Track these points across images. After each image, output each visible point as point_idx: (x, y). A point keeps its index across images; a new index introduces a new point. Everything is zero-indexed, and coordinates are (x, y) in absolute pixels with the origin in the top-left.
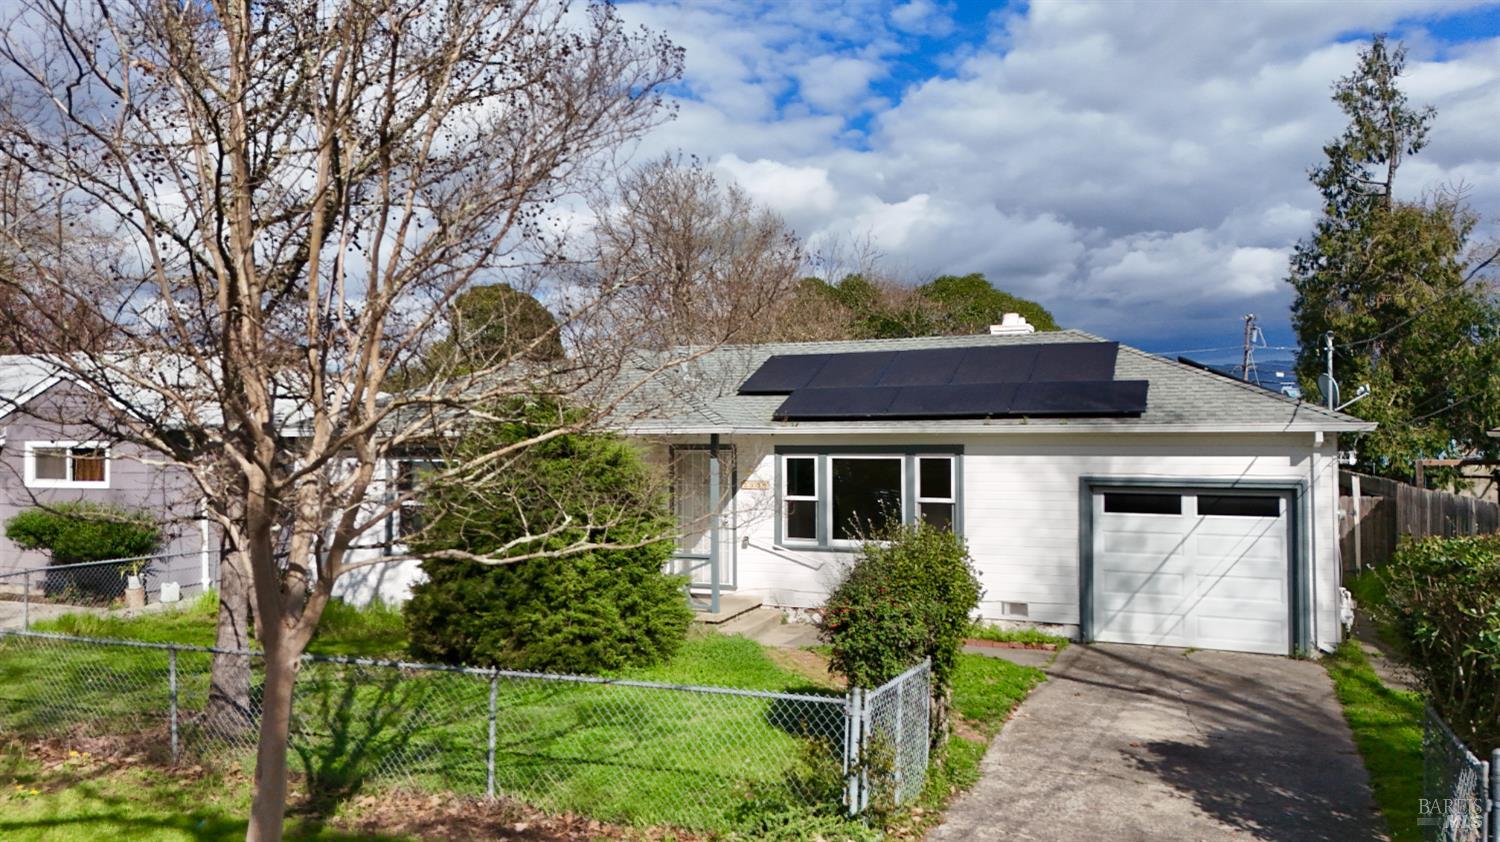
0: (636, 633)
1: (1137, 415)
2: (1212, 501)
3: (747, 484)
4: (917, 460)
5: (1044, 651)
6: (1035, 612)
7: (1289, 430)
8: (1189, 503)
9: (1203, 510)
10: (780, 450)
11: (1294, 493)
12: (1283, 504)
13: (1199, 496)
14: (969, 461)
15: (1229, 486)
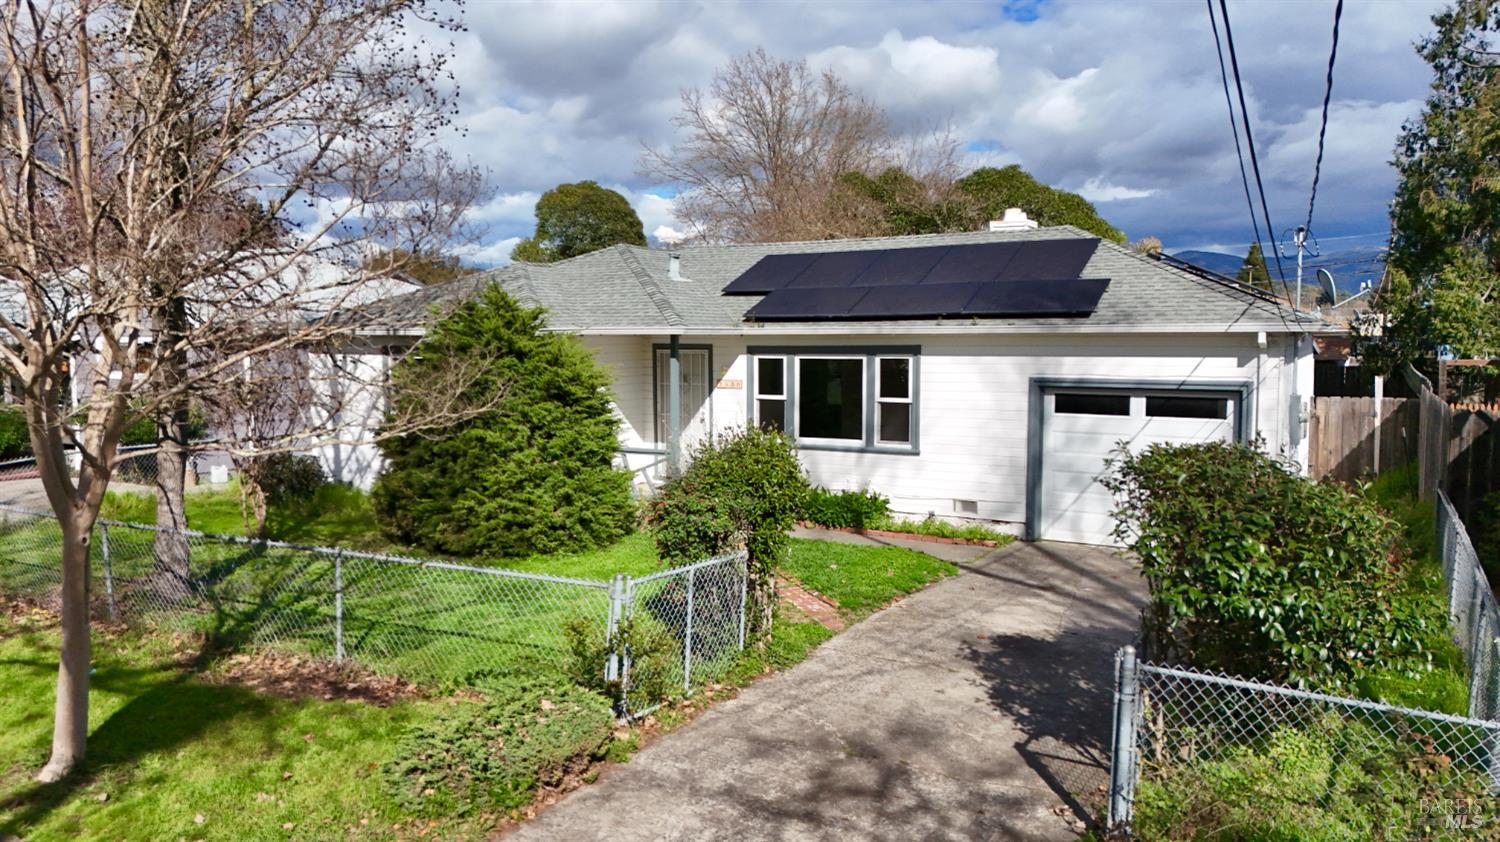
0: (568, 523)
1: (1086, 315)
2: (1162, 401)
3: (723, 383)
4: (877, 360)
5: (984, 548)
6: (983, 511)
7: (1232, 330)
8: (1138, 404)
9: (1153, 410)
10: (752, 351)
11: (1240, 394)
12: (1230, 405)
13: (1147, 398)
14: (925, 361)
15: (1175, 387)
